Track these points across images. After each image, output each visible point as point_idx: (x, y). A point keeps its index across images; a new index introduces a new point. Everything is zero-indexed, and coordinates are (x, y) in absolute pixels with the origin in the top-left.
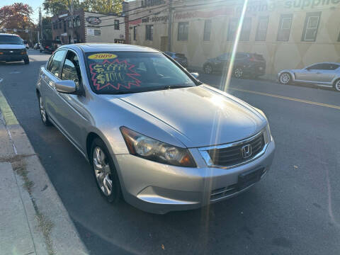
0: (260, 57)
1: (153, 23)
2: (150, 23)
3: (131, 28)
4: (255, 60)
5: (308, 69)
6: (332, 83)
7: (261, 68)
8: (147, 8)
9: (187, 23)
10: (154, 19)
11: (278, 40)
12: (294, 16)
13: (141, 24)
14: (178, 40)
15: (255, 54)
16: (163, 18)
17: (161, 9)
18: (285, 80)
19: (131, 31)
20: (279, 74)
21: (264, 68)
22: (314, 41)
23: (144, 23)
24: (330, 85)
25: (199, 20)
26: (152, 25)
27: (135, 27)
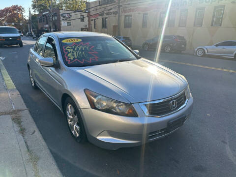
0: (182, 38)
1: (107, 16)
2: (105, 16)
3: (92, 20)
4: (179, 40)
5: (217, 45)
6: (233, 55)
7: (183, 46)
8: (103, 6)
9: (131, 16)
10: (108, 14)
11: (194, 26)
12: (206, 9)
13: (99, 17)
14: (125, 27)
15: (179, 36)
16: (114, 13)
17: (112, 7)
18: (200, 53)
19: (92, 23)
20: (196, 50)
21: (185, 45)
22: (220, 26)
23: (101, 17)
24: (232, 56)
25: (139, 13)
26: (107, 18)
27: (94, 19)
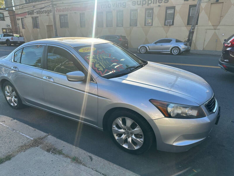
0: (124, 37)
1: (38, 15)
2: (35, 15)
3: (18, 19)
4: (122, 40)
7: (126, 45)
9: (67, 15)
10: (38, 13)
11: (130, 26)
12: (138, 11)
13: (27, 16)
16: (46, 12)
18: (143, 51)
19: (19, 22)
20: (139, 48)
21: (128, 44)
22: (152, 25)
23: (30, 15)
24: (169, 52)
25: (75, 13)
26: (38, 17)
27: (21, 18)
